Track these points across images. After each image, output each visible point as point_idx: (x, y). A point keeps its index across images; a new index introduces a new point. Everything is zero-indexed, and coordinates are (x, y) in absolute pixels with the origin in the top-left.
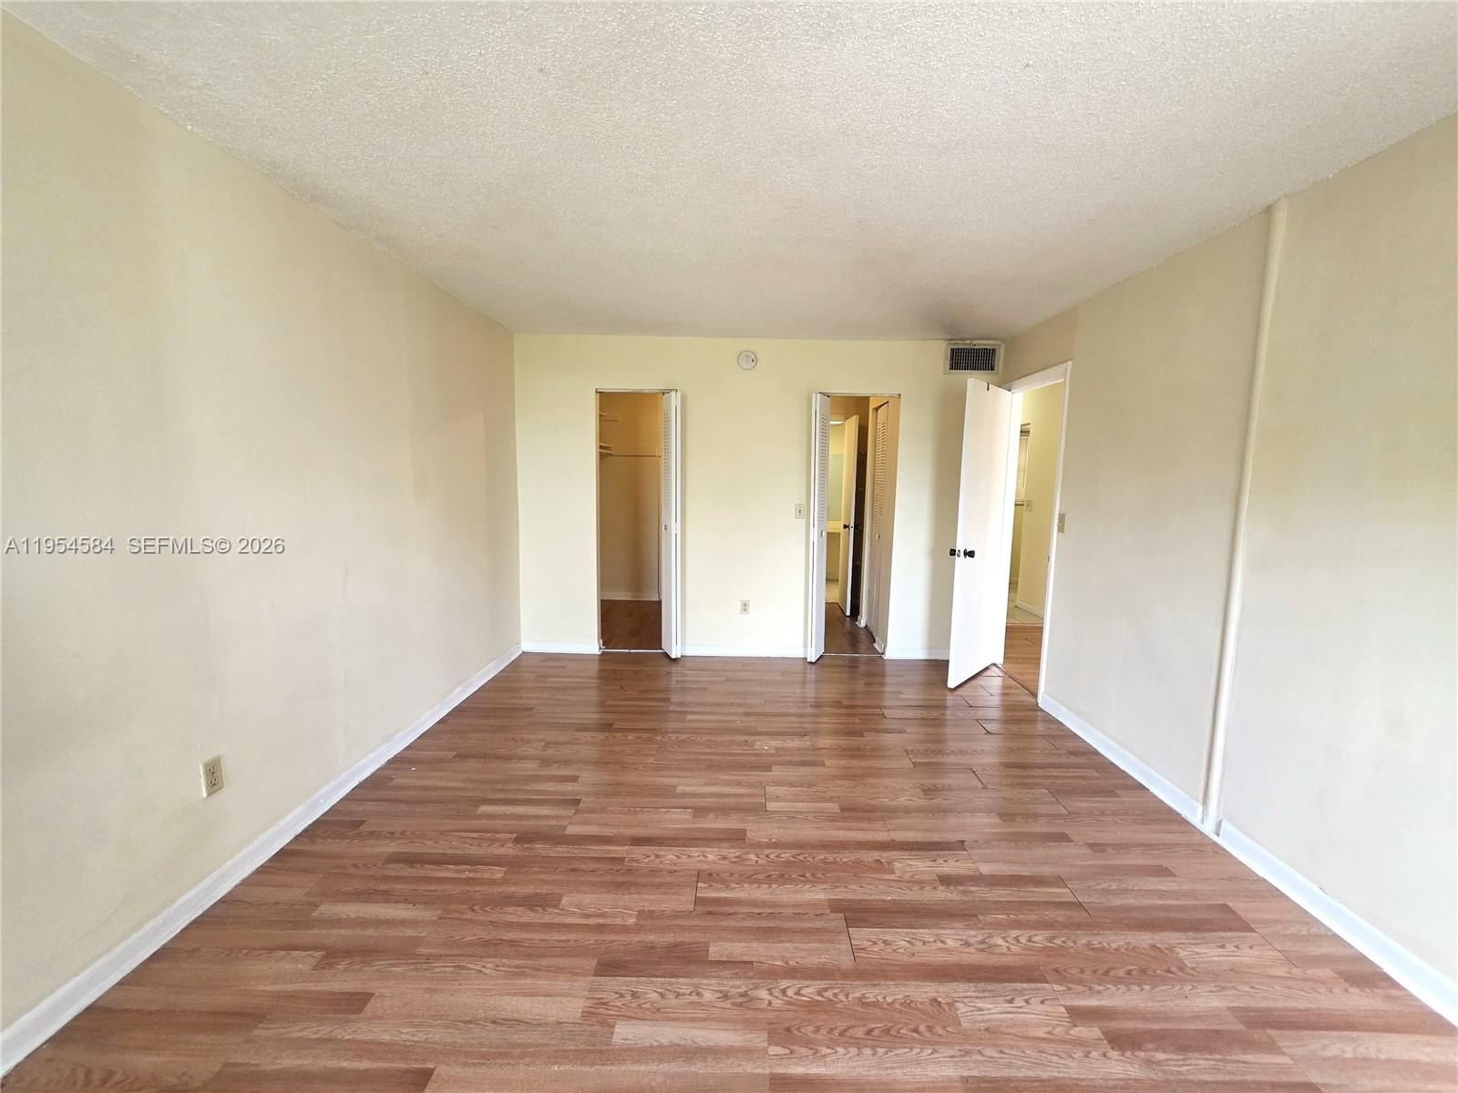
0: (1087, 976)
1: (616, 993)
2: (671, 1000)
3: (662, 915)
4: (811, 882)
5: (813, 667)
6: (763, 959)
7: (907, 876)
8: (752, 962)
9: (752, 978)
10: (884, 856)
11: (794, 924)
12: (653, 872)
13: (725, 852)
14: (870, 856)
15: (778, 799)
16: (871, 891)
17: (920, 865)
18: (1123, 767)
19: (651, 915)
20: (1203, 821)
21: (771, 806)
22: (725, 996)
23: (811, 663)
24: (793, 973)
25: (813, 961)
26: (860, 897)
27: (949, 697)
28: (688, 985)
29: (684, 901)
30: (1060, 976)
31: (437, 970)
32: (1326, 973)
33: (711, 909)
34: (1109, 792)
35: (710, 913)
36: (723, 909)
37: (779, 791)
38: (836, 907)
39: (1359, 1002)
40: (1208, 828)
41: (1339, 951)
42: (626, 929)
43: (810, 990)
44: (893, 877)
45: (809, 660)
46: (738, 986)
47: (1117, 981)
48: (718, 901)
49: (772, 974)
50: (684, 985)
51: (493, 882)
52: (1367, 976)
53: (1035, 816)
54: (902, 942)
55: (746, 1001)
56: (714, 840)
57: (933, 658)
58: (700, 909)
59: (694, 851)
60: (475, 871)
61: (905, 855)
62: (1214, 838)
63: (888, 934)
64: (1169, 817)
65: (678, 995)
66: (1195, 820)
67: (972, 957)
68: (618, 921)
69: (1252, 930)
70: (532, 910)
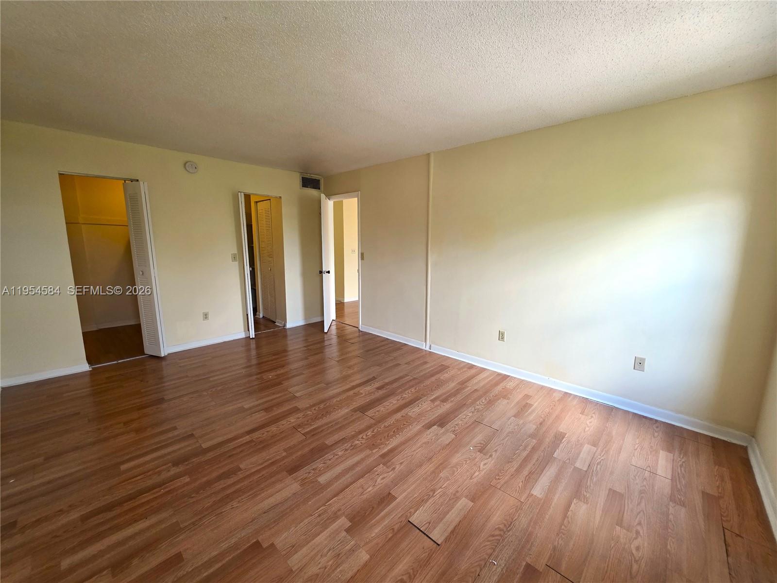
0: (429, 392)
1: (306, 473)
2: (329, 462)
3: (295, 446)
4: (339, 409)
5: (254, 340)
6: (347, 435)
7: (367, 393)
8: (344, 438)
9: (349, 441)
10: (356, 390)
11: (346, 422)
12: (273, 437)
13: (297, 416)
14: (351, 393)
15: (297, 391)
16: (359, 402)
17: (368, 388)
18: (398, 341)
19: (290, 448)
20: (424, 347)
21: (297, 395)
22: (346, 450)
23: (253, 338)
24: (360, 432)
25: (362, 427)
26: (359, 405)
27: (325, 336)
28: (331, 455)
29: (298, 437)
30: (424, 395)
31: (206, 523)
32: (466, 369)
33: (312, 434)
34: (399, 349)
35: (313, 435)
36: (317, 431)
37: (296, 388)
38: (355, 410)
39: (473, 371)
40: (427, 349)
41: (465, 364)
42: (284, 458)
43: (369, 433)
44: (363, 395)
45: (251, 337)
46: (347, 445)
47: (435, 390)
48: (311, 431)
49: (353, 437)
50: (329, 456)
51: (188, 484)
52: (472, 367)
53: (387, 362)
54: (382, 409)
55: (354, 447)
56: (287, 415)
57: (308, 323)
58: (308, 436)
59: (284, 422)
60: (165, 488)
61: (361, 387)
62: (430, 350)
63: (377, 409)
64: (417, 350)
65: (330, 460)
66: (424, 348)
67: (402, 402)
68: (278, 457)
69: (450, 367)
70: (229, 478)
